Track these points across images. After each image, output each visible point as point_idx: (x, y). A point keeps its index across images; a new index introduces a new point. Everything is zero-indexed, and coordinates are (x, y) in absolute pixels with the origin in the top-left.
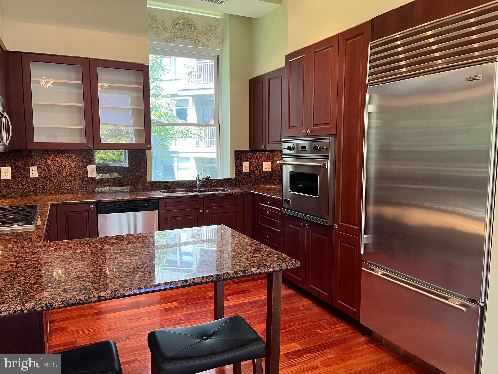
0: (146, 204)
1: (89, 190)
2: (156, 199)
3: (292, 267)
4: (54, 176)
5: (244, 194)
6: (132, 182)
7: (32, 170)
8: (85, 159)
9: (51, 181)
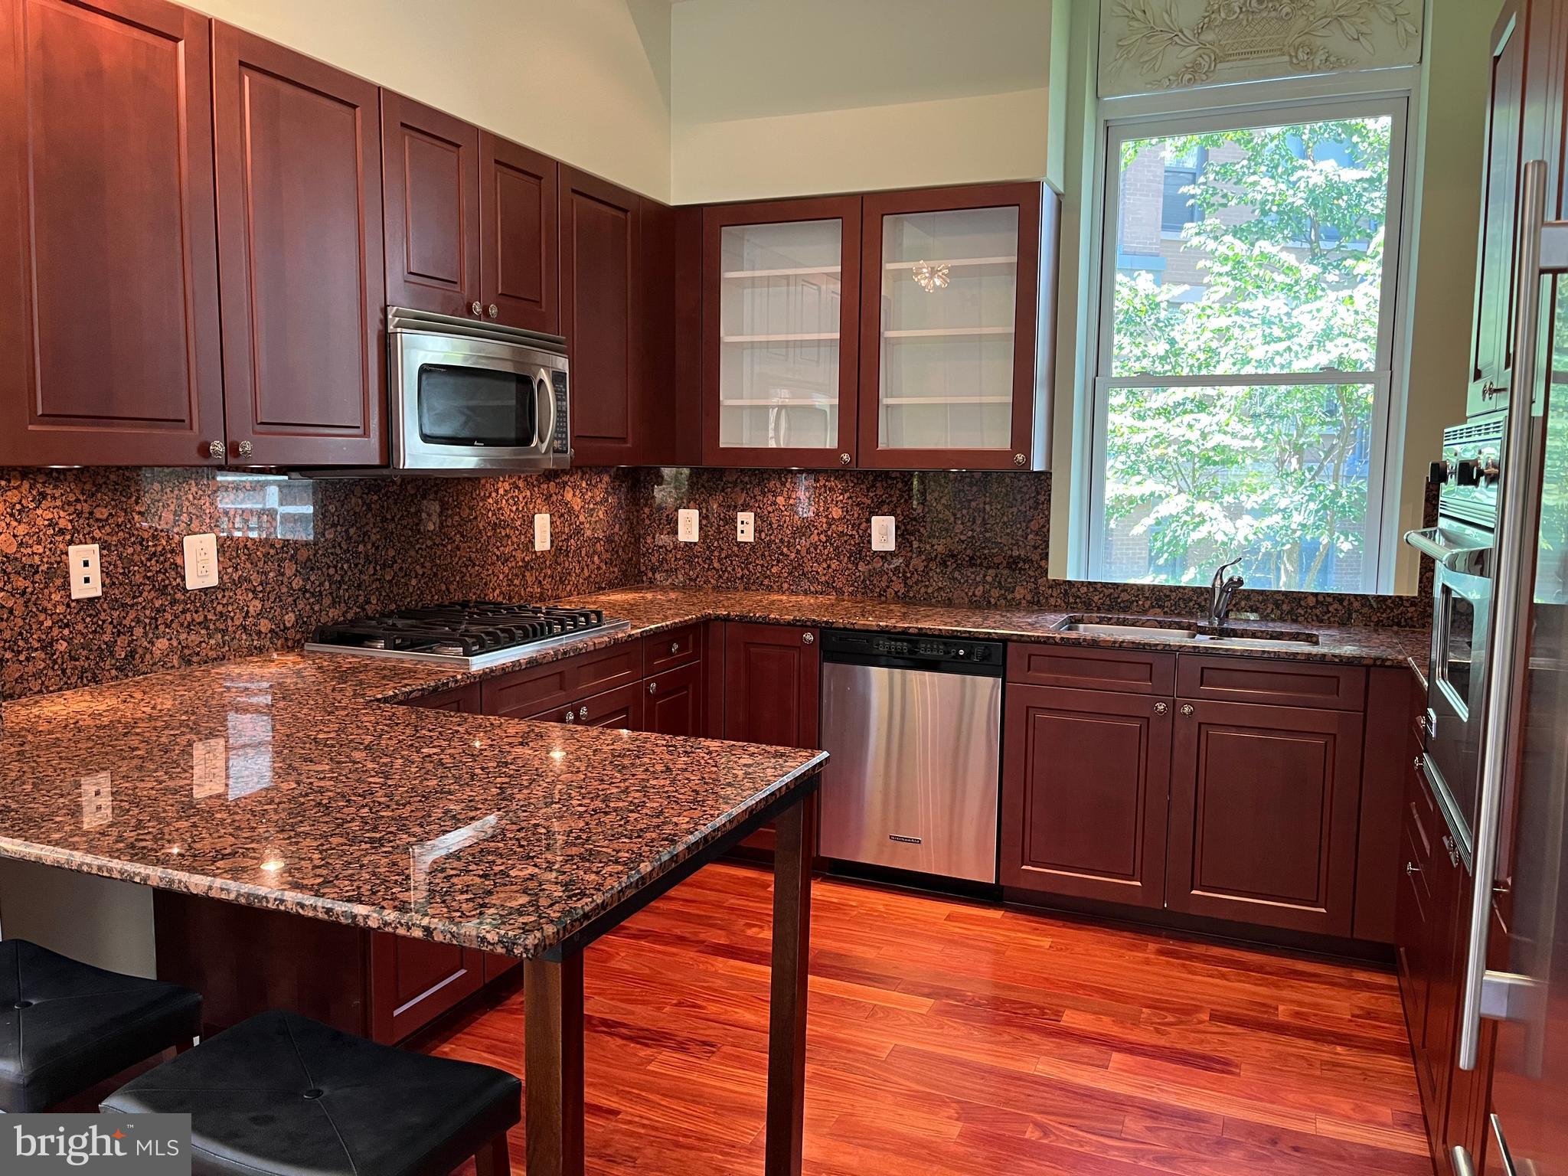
0: (962, 652)
1: (872, 592)
2: (993, 640)
4: (789, 542)
5: (1368, 667)
6: (996, 576)
7: (742, 523)
8: (866, 496)
9: (782, 554)
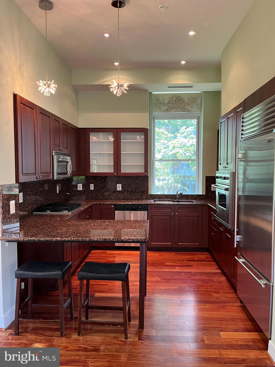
0: (140, 207)
1: (117, 198)
2: (146, 205)
3: (144, 241)
4: (101, 189)
5: (202, 205)
6: (140, 194)
7: (91, 186)
8: (116, 181)
9: (99, 192)
